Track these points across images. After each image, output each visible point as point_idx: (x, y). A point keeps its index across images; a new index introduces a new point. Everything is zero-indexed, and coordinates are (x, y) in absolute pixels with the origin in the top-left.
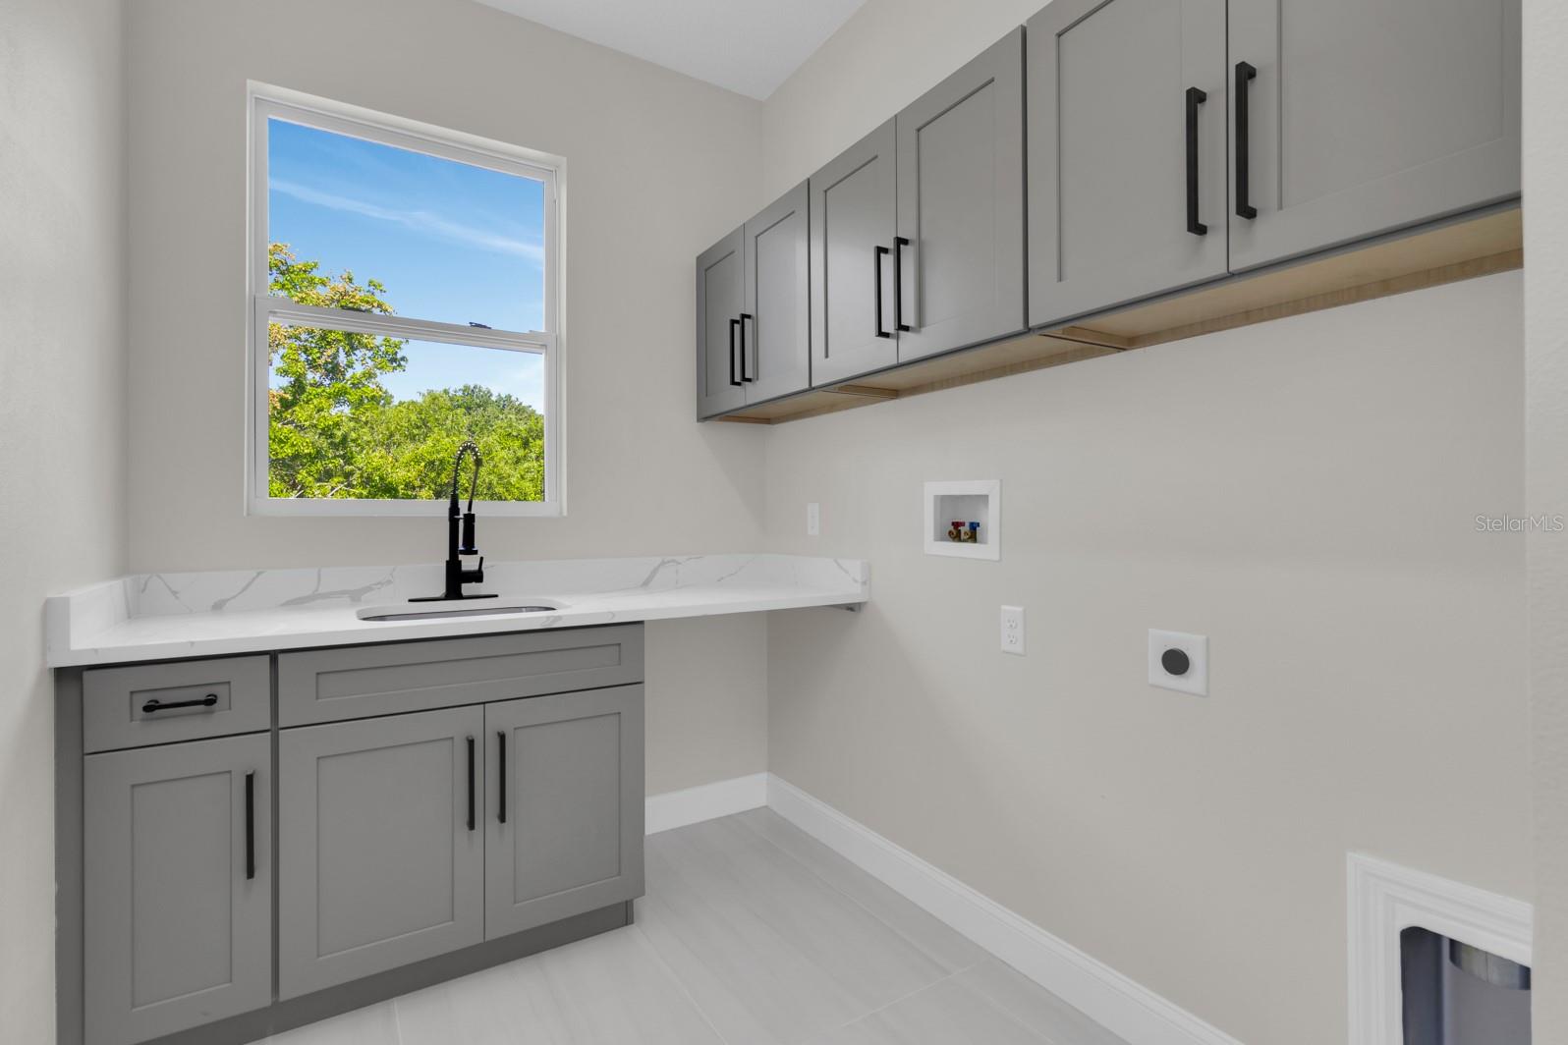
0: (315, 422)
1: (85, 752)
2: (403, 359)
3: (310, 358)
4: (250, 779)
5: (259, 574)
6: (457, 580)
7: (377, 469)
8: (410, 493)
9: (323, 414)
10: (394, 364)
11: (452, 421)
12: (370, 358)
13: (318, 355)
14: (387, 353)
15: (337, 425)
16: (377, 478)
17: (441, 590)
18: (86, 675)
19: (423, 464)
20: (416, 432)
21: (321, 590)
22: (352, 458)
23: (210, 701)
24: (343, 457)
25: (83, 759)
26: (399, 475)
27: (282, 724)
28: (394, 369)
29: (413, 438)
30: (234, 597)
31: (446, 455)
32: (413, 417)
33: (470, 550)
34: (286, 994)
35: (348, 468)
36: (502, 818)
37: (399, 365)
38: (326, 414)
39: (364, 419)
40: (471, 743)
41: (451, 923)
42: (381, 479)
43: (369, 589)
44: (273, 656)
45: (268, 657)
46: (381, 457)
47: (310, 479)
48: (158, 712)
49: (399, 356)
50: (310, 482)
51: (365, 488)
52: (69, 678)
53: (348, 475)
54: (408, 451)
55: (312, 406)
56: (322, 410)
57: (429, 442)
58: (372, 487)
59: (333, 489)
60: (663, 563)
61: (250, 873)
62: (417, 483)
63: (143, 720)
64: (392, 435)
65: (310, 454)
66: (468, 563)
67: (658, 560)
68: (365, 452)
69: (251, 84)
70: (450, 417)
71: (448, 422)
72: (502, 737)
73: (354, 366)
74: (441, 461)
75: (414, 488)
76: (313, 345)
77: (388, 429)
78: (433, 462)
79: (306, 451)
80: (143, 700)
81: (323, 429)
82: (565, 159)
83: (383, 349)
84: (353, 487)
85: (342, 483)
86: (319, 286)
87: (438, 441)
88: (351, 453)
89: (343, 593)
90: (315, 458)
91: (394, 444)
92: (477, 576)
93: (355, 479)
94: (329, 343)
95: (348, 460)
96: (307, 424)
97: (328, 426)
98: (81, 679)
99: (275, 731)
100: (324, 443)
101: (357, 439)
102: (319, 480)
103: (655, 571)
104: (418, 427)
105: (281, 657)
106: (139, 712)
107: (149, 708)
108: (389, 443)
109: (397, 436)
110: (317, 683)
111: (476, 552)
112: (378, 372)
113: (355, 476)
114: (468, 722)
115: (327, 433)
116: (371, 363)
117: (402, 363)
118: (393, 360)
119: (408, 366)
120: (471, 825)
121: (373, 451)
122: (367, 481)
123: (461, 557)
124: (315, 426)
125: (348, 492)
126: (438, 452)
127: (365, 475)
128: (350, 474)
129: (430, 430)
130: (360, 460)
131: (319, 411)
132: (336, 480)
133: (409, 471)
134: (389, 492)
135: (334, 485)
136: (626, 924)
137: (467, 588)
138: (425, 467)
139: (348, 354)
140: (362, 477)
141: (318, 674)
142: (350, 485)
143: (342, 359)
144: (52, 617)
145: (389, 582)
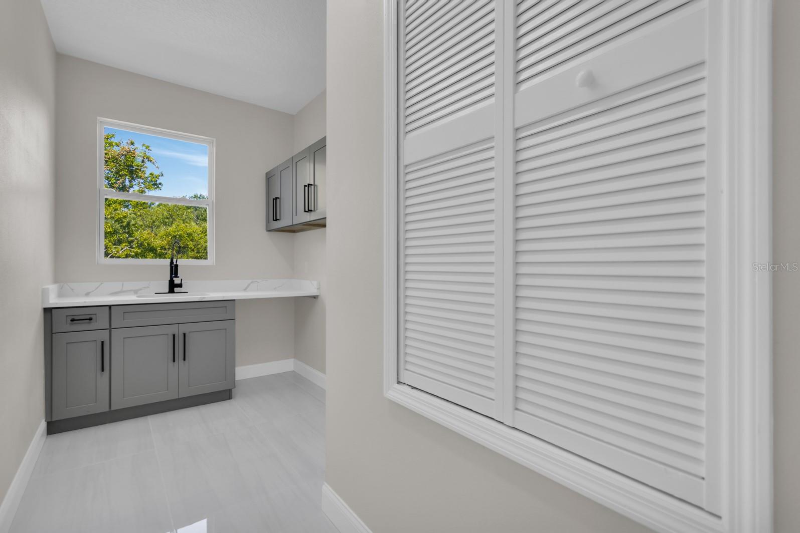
0: (113, 216)
1: (53, 332)
2: (160, 184)
3: (110, 182)
4: (103, 343)
5: (102, 284)
6: (173, 287)
7: (145, 240)
8: (163, 251)
9: (117, 212)
10: (155, 187)
11: (186, 216)
12: (142, 183)
13: (115, 181)
14: (152, 180)
15: (125, 217)
16: (146, 244)
17: (167, 291)
18: (53, 310)
19: (170, 237)
20: (167, 220)
21: (124, 289)
22: (133, 233)
23: (91, 319)
24: (128, 233)
25: (52, 335)
26: (157, 243)
27: (112, 327)
28: (156, 189)
29: (165, 224)
30: (93, 291)
31: (182, 233)
32: (165, 213)
33: (176, 276)
34: (113, 408)
35: (131, 239)
36: (184, 359)
37: (158, 187)
38: (119, 212)
39: (139, 214)
40: (174, 335)
41: (166, 392)
42: (148, 244)
43: (141, 289)
44: (110, 307)
45: (108, 307)
46: (148, 234)
47: (110, 244)
48: (75, 322)
49: (158, 182)
50: (110, 245)
51: (139, 249)
52: (48, 311)
53: (130, 242)
54: (163, 230)
55: (112, 208)
56: (117, 210)
57: (174, 226)
58: (143, 248)
59: (122, 249)
60: (252, 282)
61: (103, 370)
62: (167, 247)
63: (70, 324)
64: (154, 222)
65: (111, 232)
66: (177, 281)
67: (250, 281)
68: (139, 231)
69: (98, 118)
70: (185, 213)
71: (183, 216)
72: (184, 334)
73: (134, 187)
74: (180, 236)
75: (165, 249)
76: (112, 176)
77: (152, 219)
78: (175, 237)
79: (109, 230)
80: (70, 318)
81: (117, 219)
82: (215, 140)
83: (149, 179)
84: (133, 248)
85: (128, 246)
86: (115, 147)
87: (178, 225)
88: (132, 231)
89: (131, 291)
90: (113, 234)
91: (155, 226)
92: (180, 286)
93: (134, 245)
94: (120, 176)
95: (130, 235)
96: (109, 216)
97: (120, 218)
98: (52, 310)
99: (110, 329)
100: (117, 226)
101: (135, 224)
102: (115, 244)
103: (249, 285)
104: (167, 218)
105: (112, 307)
106: (69, 321)
107: (73, 320)
108: (152, 226)
109: (157, 223)
110: (124, 315)
111: (178, 277)
112: (146, 190)
113: (135, 243)
114: (173, 329)
115: (119, 221)
116: (143, 186)
117: (160, 186)
118: (155, 184)
119: (163, 188)
120: (174, 361)
121: (144, 230)
122: (141, 245)
123: (174, 279)
124: (113, 218)
125: (130, 251)
126: (178, 231)
127: (140, 242)
128: (132, 241)
129: (174, 220)
130: (137, 234)
131: (115, 210)
132: (124, 245)
133: (163, 241)
134: (153, 251)
135: (123, 247)
136: (230, 399)
137: (176, 290)
138: (171, 238)
139: (130, 182)
140: (138, 243)
141: (124, 313)
142: (131, 247)
143: (127, 183)
144: (45, 293)
145: (148, 287)
